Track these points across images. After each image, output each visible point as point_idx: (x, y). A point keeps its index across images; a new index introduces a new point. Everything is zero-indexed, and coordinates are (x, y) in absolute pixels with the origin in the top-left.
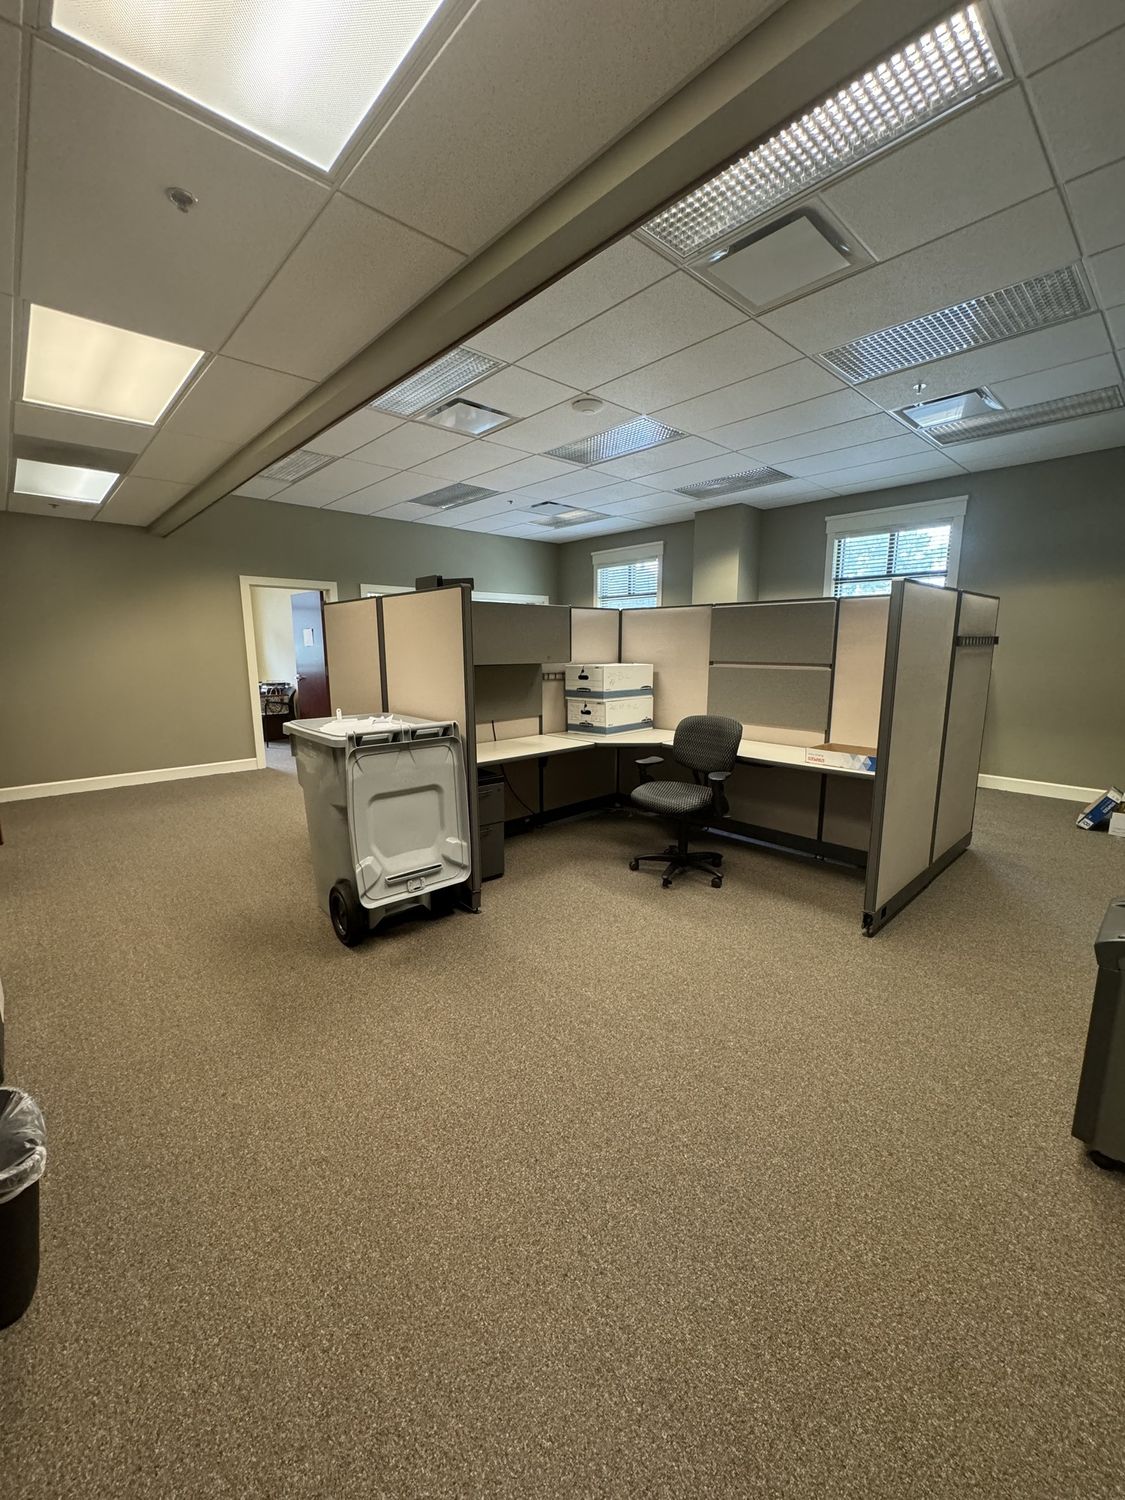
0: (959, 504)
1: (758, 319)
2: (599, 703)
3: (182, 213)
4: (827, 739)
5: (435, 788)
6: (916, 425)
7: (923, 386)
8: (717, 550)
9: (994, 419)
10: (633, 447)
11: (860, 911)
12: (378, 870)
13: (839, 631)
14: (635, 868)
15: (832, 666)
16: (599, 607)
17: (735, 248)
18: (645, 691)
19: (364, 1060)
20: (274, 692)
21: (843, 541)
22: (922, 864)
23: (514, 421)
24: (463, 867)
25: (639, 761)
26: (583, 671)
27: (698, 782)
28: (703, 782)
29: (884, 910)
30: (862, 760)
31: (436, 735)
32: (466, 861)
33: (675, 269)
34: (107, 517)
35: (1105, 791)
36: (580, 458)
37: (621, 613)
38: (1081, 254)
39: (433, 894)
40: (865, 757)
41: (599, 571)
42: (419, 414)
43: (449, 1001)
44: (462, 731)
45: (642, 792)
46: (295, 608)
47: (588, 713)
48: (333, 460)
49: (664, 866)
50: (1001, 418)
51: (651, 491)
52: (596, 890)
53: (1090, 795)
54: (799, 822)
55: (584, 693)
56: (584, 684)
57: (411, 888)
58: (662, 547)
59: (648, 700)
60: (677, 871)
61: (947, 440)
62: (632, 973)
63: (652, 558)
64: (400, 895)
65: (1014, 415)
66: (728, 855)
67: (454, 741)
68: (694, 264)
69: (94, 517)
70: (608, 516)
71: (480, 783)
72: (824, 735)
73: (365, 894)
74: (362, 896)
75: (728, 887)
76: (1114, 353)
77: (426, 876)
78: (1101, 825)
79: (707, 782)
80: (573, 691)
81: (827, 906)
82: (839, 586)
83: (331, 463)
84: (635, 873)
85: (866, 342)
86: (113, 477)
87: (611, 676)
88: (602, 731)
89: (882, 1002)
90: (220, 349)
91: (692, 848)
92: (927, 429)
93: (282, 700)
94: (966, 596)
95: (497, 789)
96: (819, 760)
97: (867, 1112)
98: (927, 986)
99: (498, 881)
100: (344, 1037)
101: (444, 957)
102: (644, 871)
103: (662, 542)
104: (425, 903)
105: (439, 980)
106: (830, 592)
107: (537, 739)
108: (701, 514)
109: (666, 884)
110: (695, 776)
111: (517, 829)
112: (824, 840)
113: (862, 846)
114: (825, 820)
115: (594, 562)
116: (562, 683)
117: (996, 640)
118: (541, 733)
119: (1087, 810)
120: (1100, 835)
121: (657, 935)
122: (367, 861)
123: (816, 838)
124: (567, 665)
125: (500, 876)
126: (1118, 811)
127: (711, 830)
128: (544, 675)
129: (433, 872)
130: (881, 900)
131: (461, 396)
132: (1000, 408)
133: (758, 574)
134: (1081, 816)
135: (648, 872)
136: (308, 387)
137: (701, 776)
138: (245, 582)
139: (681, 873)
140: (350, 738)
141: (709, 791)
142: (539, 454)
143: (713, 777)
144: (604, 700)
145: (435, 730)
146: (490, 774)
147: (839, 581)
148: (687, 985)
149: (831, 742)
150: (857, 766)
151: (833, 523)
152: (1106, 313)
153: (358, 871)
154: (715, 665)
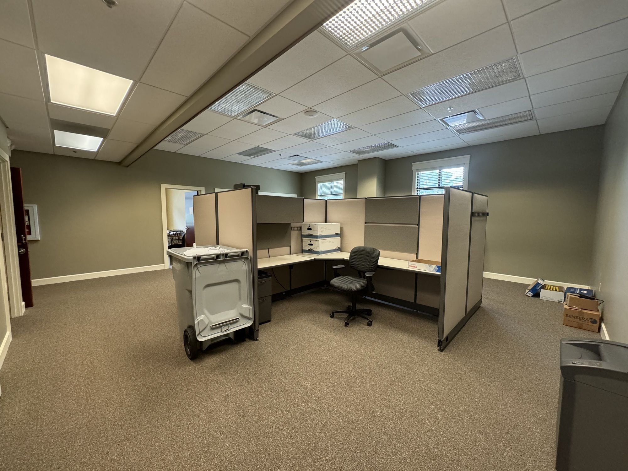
0: (466, 158)
1: (382, 77)
2: (316, 241)
3: (109, 8)
4: (417, 257)
5: (237, 281)
6: (448, 125)
7: (452, 108)
8: (368, 176)
9: (480, 123)
10: (332, 132)
11: (436, 338)
12: (207, 322)
13: (421, 209)
14: (332, 316)
15: (418, 225)
16: (318, 198)
17: (372, 46)
18: (337, 235)
19: (188, 427)
20: (175, 234)
21: (419, 173)
22: (462, 315)
23: (280, 120)
24: (250, 319)
25: (334, 267)
26: (309, 226)
27: (361, 277)
28: (363, 277)
29: (447, 338)
30: (434, 267)
31: (238, 256)
32: (251, 316)
33: (347, 54)
34: (99, 158)
35: (536, 279)
36: (309, 137)
37: (326, 201)
38: (517, 53)
39: (236, 332)
40: (435, 266)
41: (318, 184)
42: (239, 116)
43: (238, 391)
44: (251, 254)
45: (336, 281)
46: (186, 198)
47: (312, 245)
48: (203, 135)
49: (345, 316)
50: (483, 123)
51: (340, 151)
52: (314, 328)
53: (530, 281)
54: (407, 295)
55: (309, 236)
56: (309, 232)
57: (223, 330)
58: (345, 175)
59: (338, 239)
60: (351, 318)
61: (461, 132)
62: (330, 372)
63: (341, 179)
64: (218, 334)
65: (488, 122)
66: (375, 310)
67: (247, 258)
68: (354, 52)
69: (95, 157)
70: (321, 162)
71: (259, 278)
72: (416, 255)
73: (199, 334)
74: (198, 335)
75: (375, 326)
76: (529, 96)
77: (231, 324)
78: (536, 295)
79: (365, 277)
80: (305, 235)
81: (421, 335)
82: (418, 191)
83: (202, 136)
84: (332, 319)
85: (427, 89)
86: (100, 140)
87: (322, 229)
88: (318, 253)
89: (450, 387)
90: (140, 80)
91: (359, 307)
92: (453, 127)
93: (179, 238)
94: (475, 195)
95: (268, 281)
96: (414, 267)
97: (449, 455)
98: (471, 378)
99: (268, 324)
100: (180, 414)
101: (238, 366)
102: (336, 318)
103: (344, 173)
104: (232, 336)
105: (233, 378)
106: (415, 193)
107: (288, 256)
108: (361, 161)
109: (346, 324)
110: (360, 274)
111: (278, 298)
112: (417, 302)
113: (436, 306)
114: (417, 293)
115: (316, 181)
116: (300, 231)
117: (487, 214)
118: (290, 254)
119: (530, 288)
120: (536, 299)
121: (342, 352)
122: (202, 317)
123: (413, 301)
124: (303, 224)
125: (269, 321)
126: (543, 289)
127: (367, 298)
128: (292, 228)
129: (234, 321)
130: (446, 332)
131: (257, 108)
132: (482, 118)
133: (385, 186)
134: (527, 291)
135: (338, 318)
136: (183, 99)
137: (362, 274)
138: (163, 187)
139: (354, 319)
140: (195, 258)
141: (365, 281)
142: (291, 135)
143: (367, 275)
144: (319, 239)
145: (237, 253)
146: (263, 273)
147: (419, 189)
148: (356, 379)
149: (419, 258)
150: (431, 270)
151: (415, 165)
152: (527, 79)
153: (196, 322)
154: (367, 224)
